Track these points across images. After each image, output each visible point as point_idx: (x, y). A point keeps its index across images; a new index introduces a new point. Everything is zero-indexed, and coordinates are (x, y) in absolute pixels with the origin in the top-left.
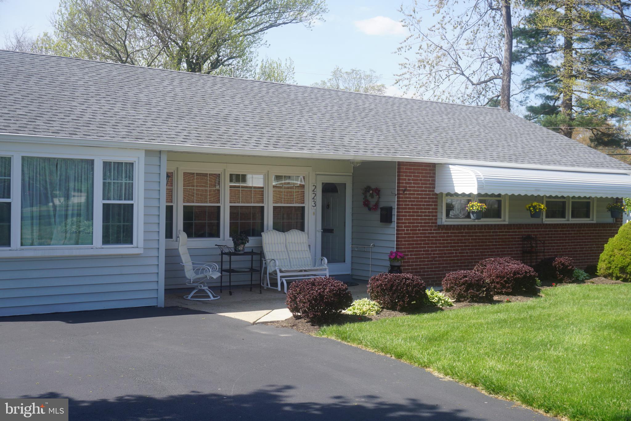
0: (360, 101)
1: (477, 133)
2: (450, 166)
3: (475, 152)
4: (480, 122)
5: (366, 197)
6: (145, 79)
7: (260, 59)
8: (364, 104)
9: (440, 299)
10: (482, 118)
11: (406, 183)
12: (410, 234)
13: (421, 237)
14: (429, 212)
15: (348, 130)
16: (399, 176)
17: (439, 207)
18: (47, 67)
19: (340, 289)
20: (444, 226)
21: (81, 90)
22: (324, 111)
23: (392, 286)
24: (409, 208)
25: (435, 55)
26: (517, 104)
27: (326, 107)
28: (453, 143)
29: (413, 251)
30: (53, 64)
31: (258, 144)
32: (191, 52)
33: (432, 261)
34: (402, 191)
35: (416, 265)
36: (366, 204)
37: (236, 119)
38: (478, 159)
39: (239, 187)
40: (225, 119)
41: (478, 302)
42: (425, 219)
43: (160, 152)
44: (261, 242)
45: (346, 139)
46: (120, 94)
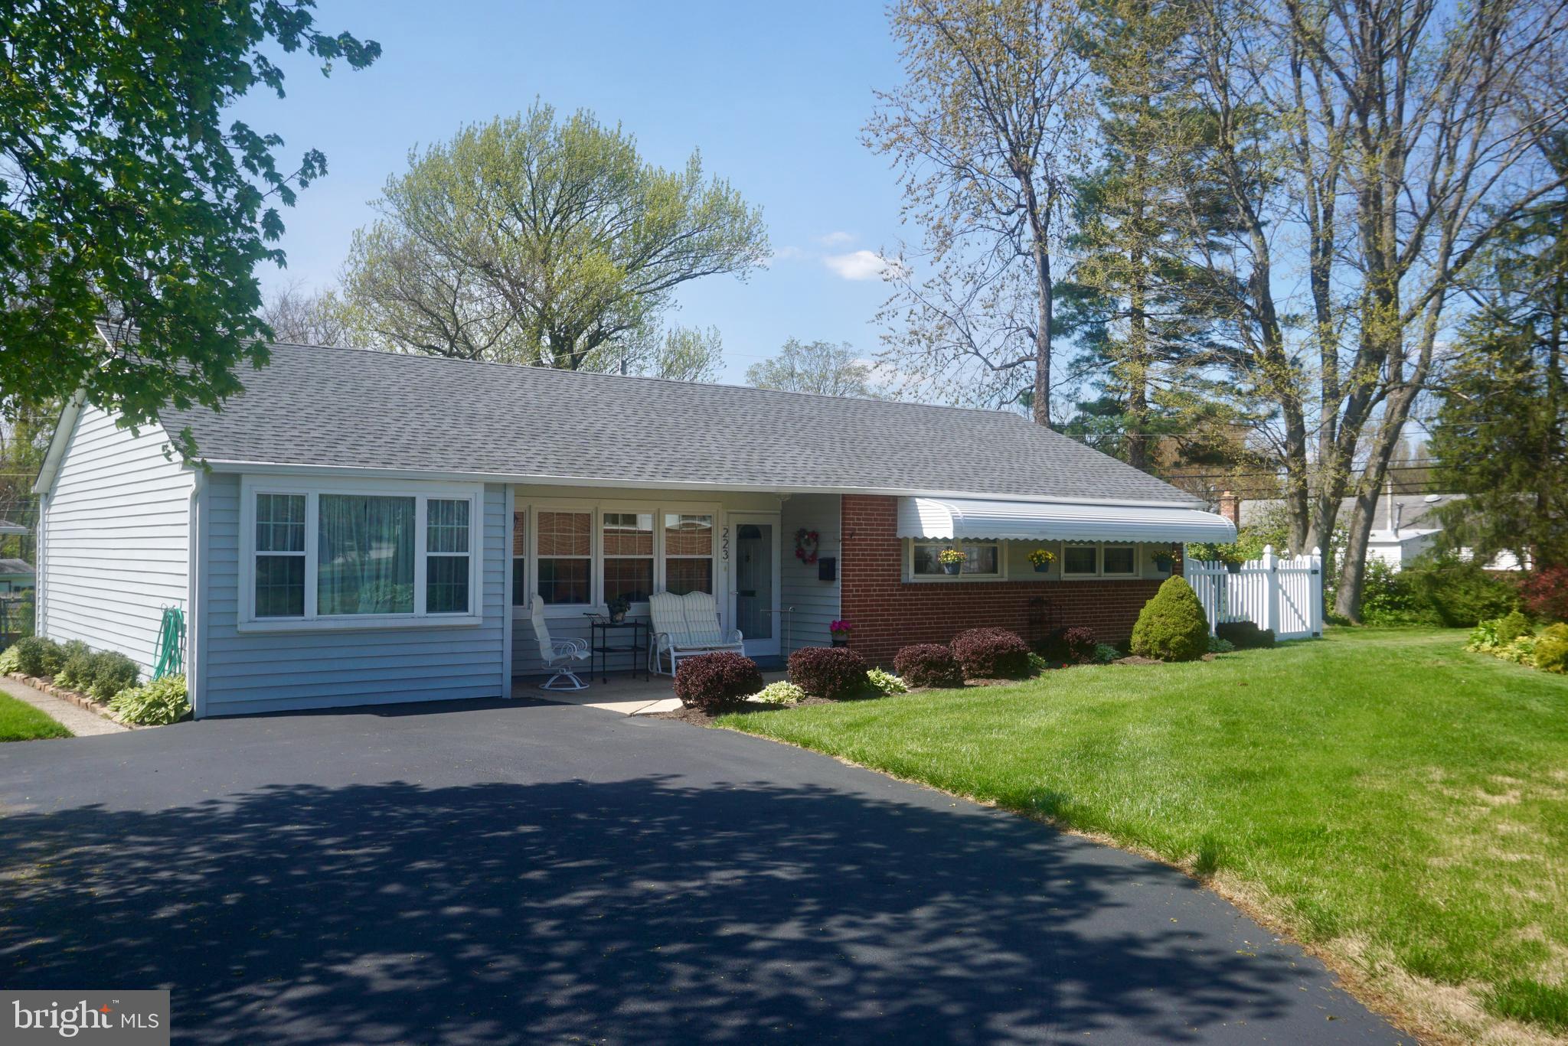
0: (796, 405)
1: (967, 451)
2: (917, 500)
3: (957, 479)
4: (976, 433)
5: (799, 544)
6: (485, 381)
7: (666, 327)
8: (802, 409)
9: (888, 683)
10: (979, 427)
11: (854, 524)
12: (860, 596)
13: (878, 600)
14: (888, 565)
15: (773, 450)
16: (843, 514)
17: (903, 558)
18: (347, 367)
19: (744, 667)
20: (911, 584)
21: (396, 399)
22: (740, 421)
23: (819, 664)
24: (859, 560)
25: (935, 324)
26: (1063, 401)
27: (744, 415)
28: (925, 467)
29: (865, 621)
30: (355, 362)
31: (641, 471)
32: (558, 322)
33: (894, 635)
34: (848, 536)
35: (870, 641)
36: (800, 554)
37: (613, 437)
38: (960, 488)
39: (616, 531)
40: (597, 437)
41: (942, 687)
42: (883, 575)
43: (505, 485)
44: (649, 610)
45: (768, 464)
46: (450, 403)
